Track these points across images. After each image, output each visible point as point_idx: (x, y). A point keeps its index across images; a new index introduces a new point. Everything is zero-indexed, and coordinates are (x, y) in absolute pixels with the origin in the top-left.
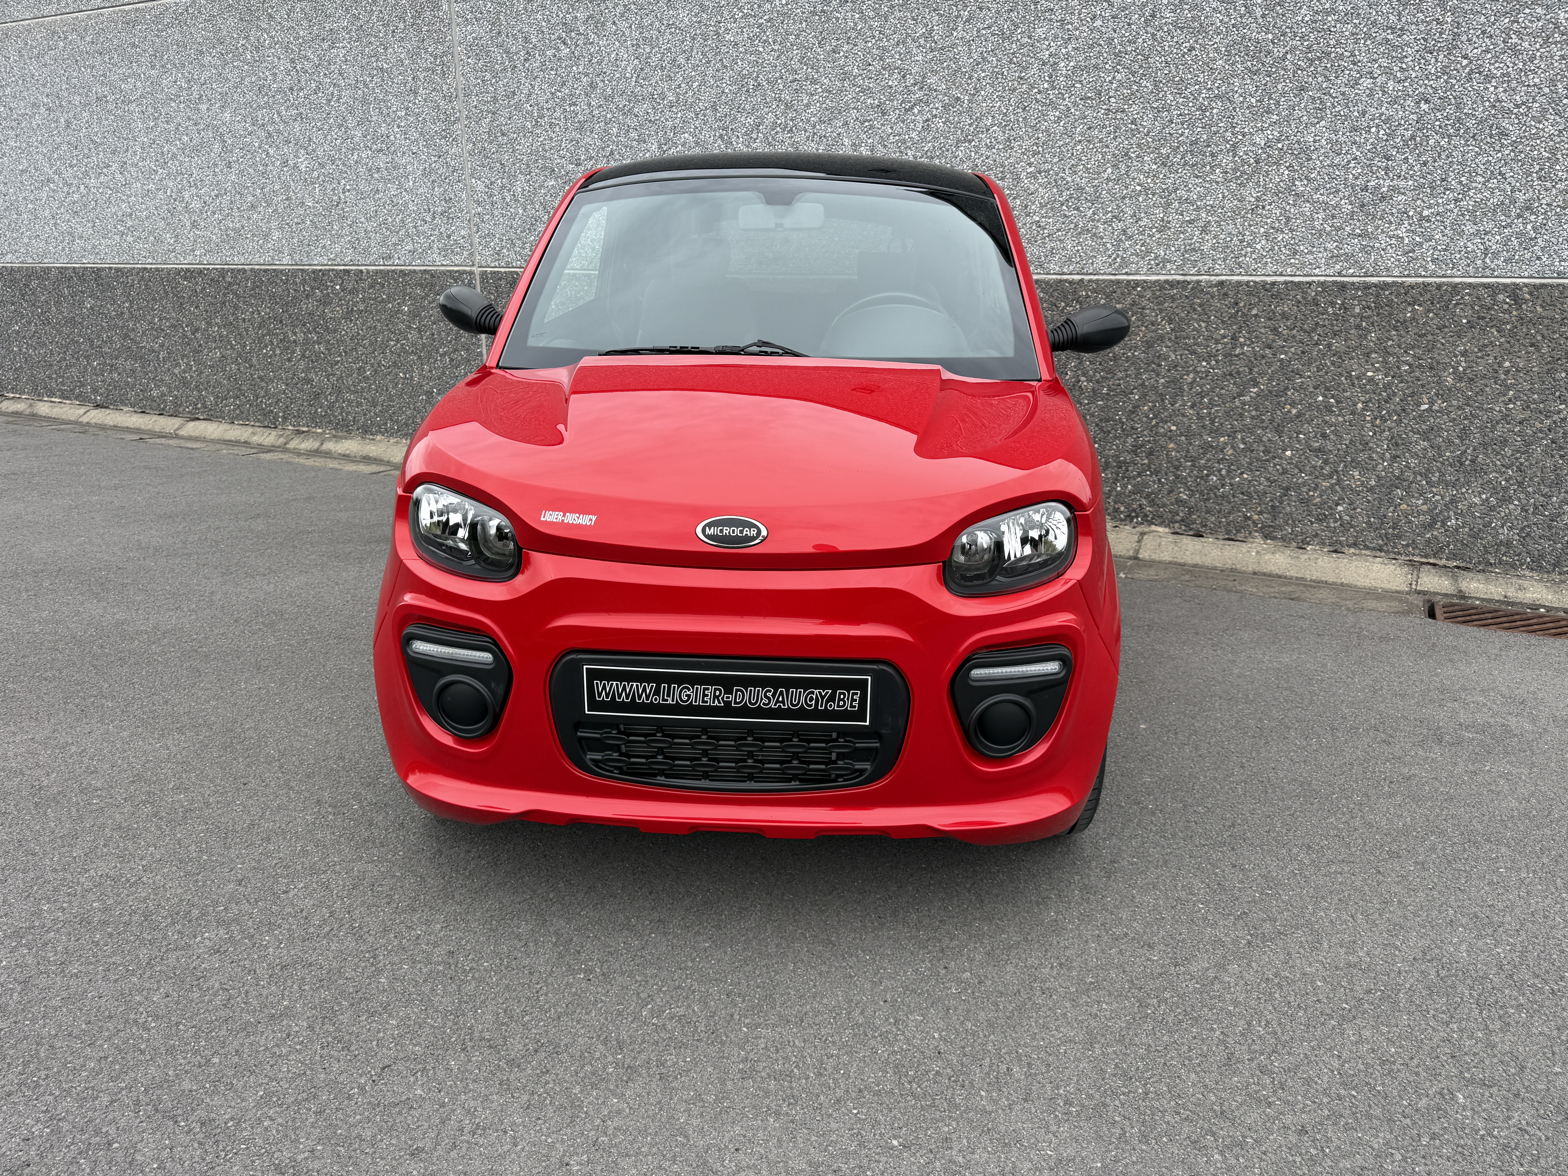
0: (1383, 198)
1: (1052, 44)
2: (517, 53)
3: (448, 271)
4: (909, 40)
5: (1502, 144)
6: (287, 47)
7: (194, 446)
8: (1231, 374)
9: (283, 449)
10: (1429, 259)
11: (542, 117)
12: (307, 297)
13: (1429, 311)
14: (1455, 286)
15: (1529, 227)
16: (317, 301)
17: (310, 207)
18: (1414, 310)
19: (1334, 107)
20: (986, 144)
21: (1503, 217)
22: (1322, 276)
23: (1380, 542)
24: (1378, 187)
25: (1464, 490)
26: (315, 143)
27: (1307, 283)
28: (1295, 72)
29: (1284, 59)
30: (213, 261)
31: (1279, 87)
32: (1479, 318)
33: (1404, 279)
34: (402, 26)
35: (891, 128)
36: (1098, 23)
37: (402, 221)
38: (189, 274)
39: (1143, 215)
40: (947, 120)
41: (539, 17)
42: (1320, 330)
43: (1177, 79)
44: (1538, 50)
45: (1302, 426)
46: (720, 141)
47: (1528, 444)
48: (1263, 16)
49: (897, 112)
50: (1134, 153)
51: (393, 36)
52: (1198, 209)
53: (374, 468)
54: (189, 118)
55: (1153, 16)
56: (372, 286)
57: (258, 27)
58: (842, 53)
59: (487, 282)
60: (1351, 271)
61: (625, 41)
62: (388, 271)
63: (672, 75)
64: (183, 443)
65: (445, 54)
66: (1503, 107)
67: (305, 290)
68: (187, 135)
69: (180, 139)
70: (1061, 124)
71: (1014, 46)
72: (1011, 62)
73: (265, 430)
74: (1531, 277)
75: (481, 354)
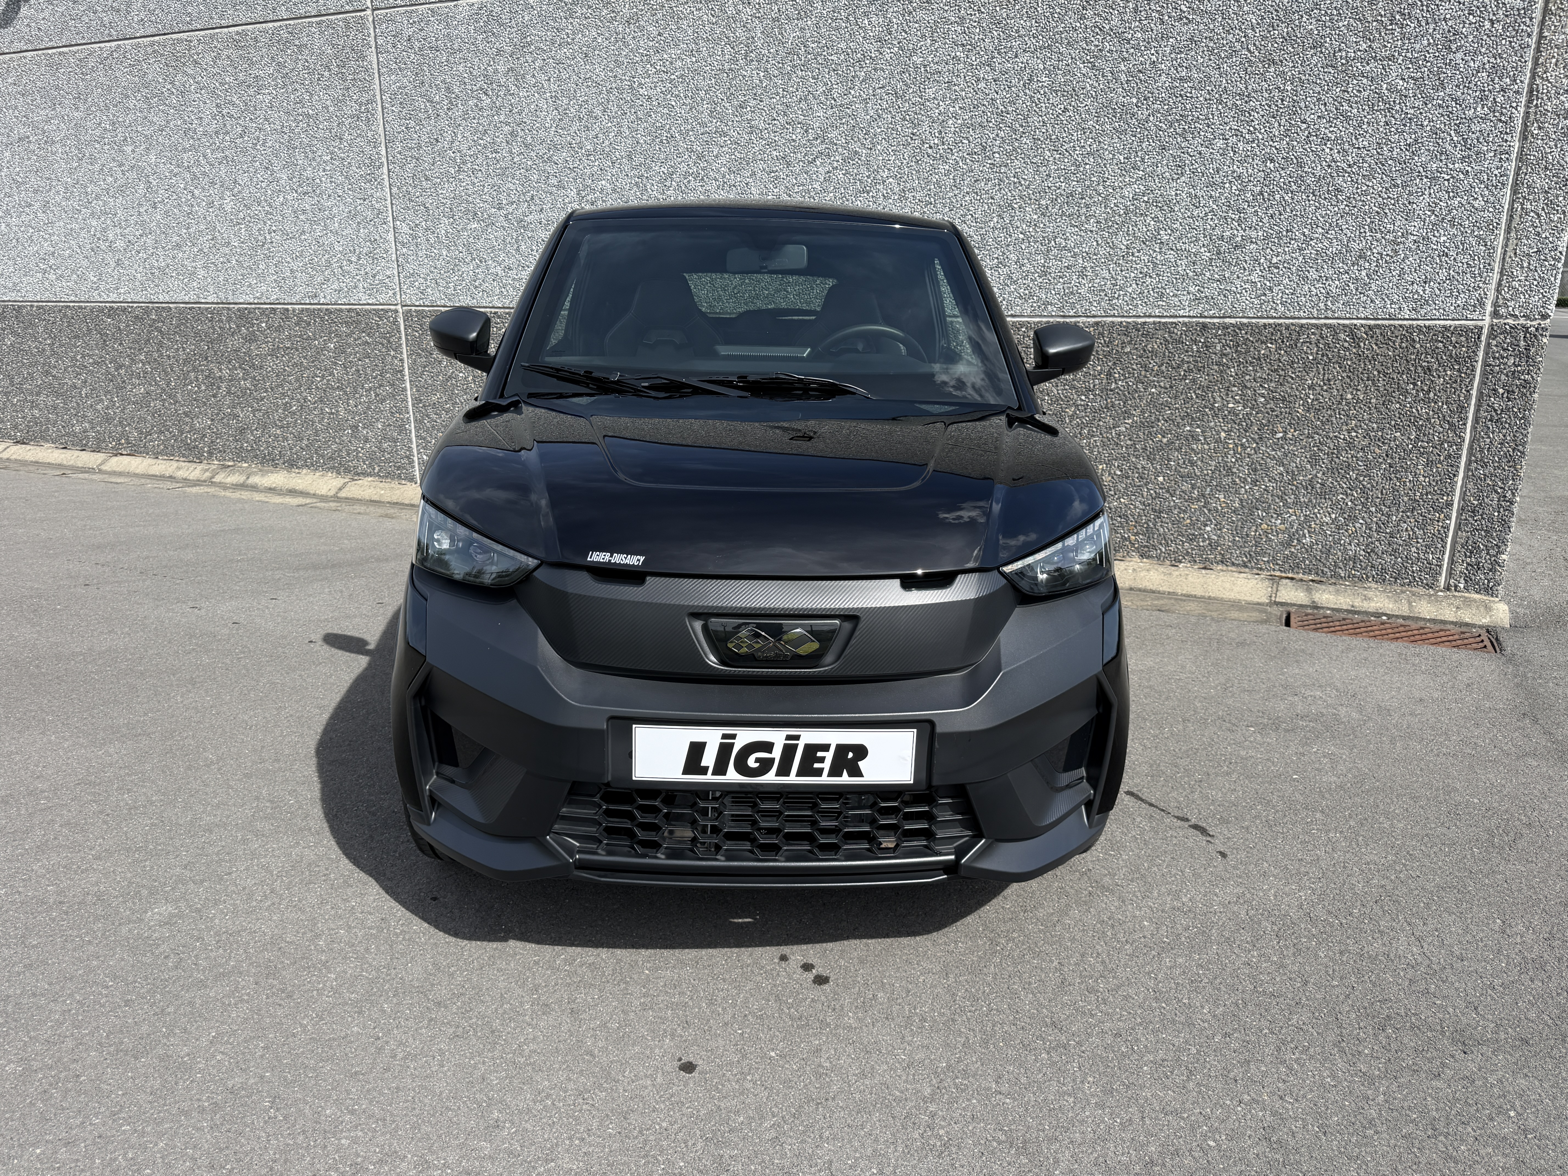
1: (941, 103)
2: (440, 102)
3: (374, 310)
4: (810, 97)
5: (1338, 199)
7: (119, 481)
8: (1107, 407)
9: (209, 483)
10: (1279, 302)
11: (464, 163)
12: (233, 333)
13: (1280, 349)
14: (1302, 326)
18: (1267, 348)
19: (1193, 164)
20: (883, 195)
21: (1341, 265)
22: (1185, 317)
23: (1245, 559)
24: (1232, 237)
25: (1316, 511)
26: (240, 185)
27: (1173, 323)
28: (1157, 133)
29: (1147, 120)
30: (137, 299)
31: (1144, 146)
32: (1323, 355)
33: (1258, 320)
34: (326, 74)
35: (796, 178)
37: (328, 261)
38: (112, 312)
39: (1026, 261)
40: (847, 172)
41: (461, 68)
42: (1185, 366)
43: (1054, 137)
45: (1172, 454)
46: (635, 188)
48: (1128, 81)
49: (801, 163)
50: (1016, 203)
53: (300, 500)
54: (113, 160)
55: (1031, 80)
56: (297, 324)
59: (411, 320)
60: (1211, 312)
61: (545, 93)
62: (314, 310)
63: (590, 125)
64: (106, 478)
66: (1338, 166)
67: (231, 328)
68: (112, 175)
70: (951, 177)
71: (906, 104)
73: (190, 464)
74: (1367, 318)
75: (405, 389)
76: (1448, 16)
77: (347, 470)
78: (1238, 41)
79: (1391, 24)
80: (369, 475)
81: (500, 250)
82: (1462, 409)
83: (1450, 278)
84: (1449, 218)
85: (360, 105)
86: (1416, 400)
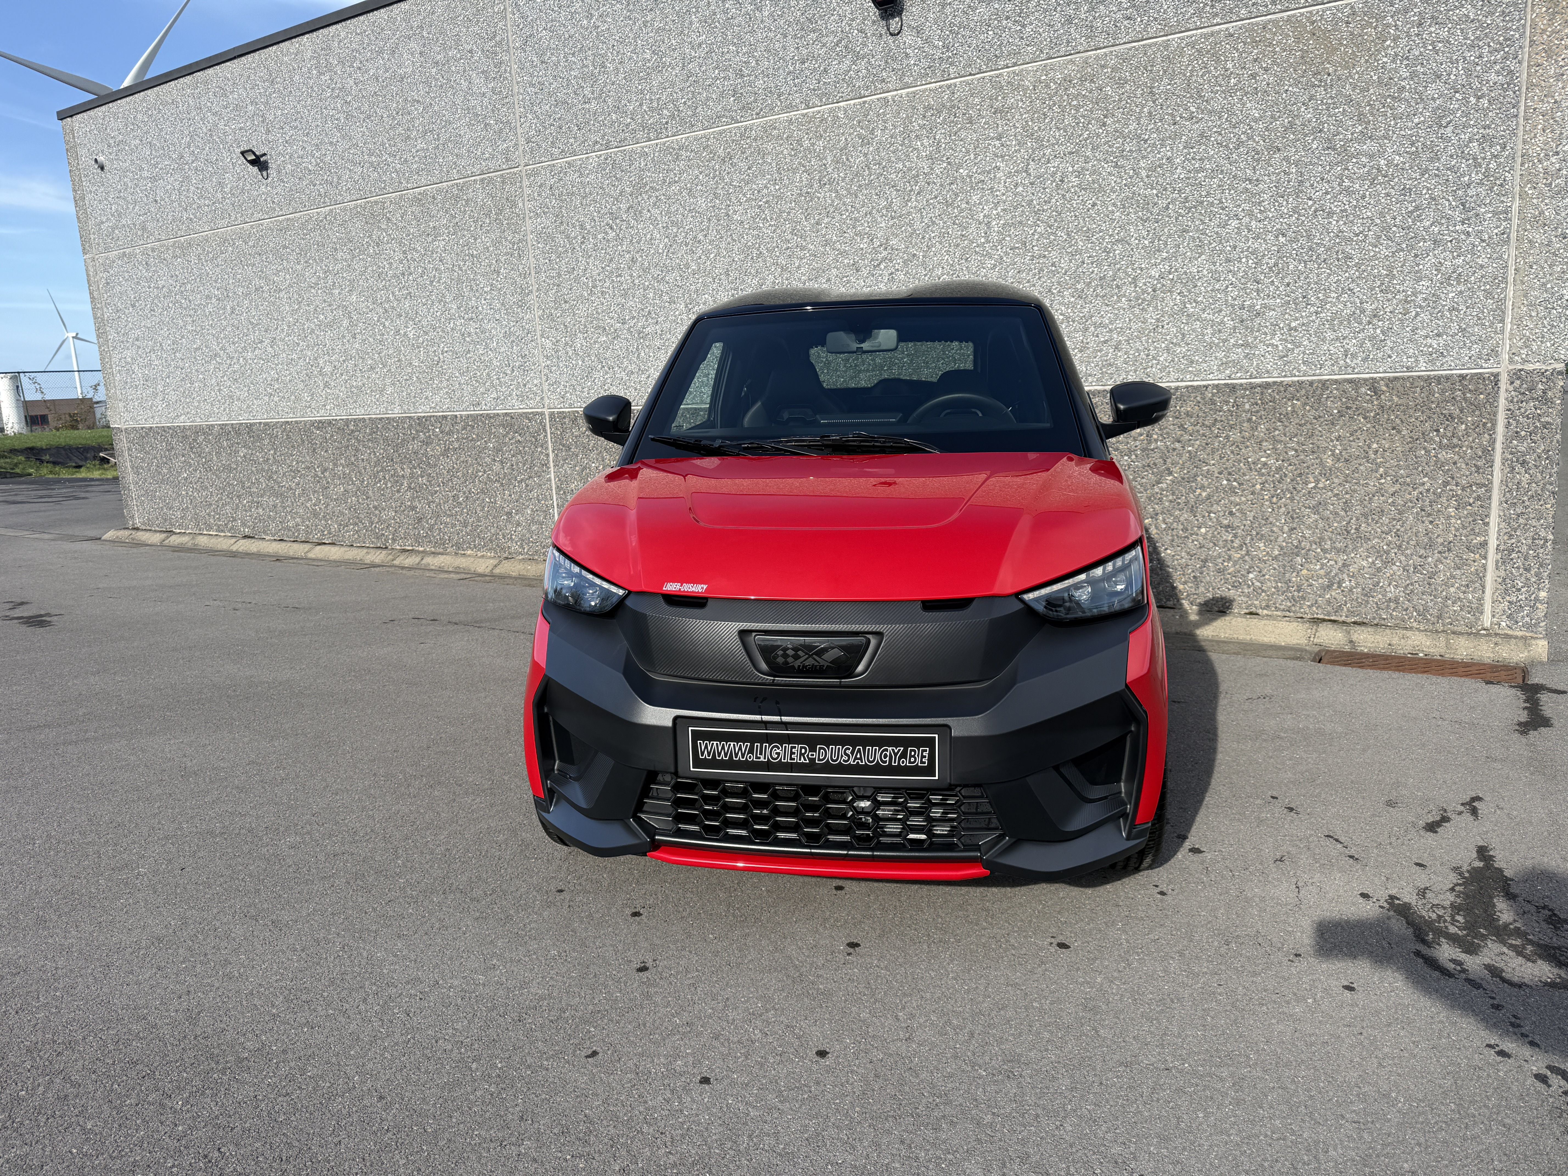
0: (1258, 314)
1: (985, 207)
2: (575, 238)
3: (524, 413)
4: (874, 211)
5: (1348, 265)
6: (401, 242)
8: (1149, 466)
10: (1300, 362)
11: (595, 287)
12: (414, 438)
13: (1306, 404)
14: (1324, 383)
15: (1378, 331)
16: (421, 442)
17: (416, 367)
18: (1293, 404)
21: (1356, 325)
22: (1215, 379)
23: (1289, 604)
24: (1252, 306)
25: (1353, 555)
26: (420, 315)
27: (1204, 386)
30: (339, 414)
32: (1347, 408)
33: (1282, 379)
36: (1020, 189)
37: (488, 374)
38: (321, 425)
42: (1218, 425)
43: (1085, 229)
44: (1367, 190)
45: (1212, 506)
47: (1401, 513)
48: (1148, 176)
52: (1111, 331)
53: (462, 577)
54: (325, 301)
55: (1062, 181)
57: (379, 227)
58: (823, 225)
60: (1239, 375)
61: (659, 222)
62: (477, 415)
63: (694, 249)
64: (310, 563)
65: (520, 241)
66: (1345, 236)
67: (411, 433)
68: (323, 314)
69: (317, 318)
74: (1385, 372)
75: (549, 480)
77: (503, 550)
80: (520, 554)
81: (624, 358)
82: (1488, 452)
83: (1463, 330)
84: (1455, 275)
85: (514, 245)
86: (1441, 446)
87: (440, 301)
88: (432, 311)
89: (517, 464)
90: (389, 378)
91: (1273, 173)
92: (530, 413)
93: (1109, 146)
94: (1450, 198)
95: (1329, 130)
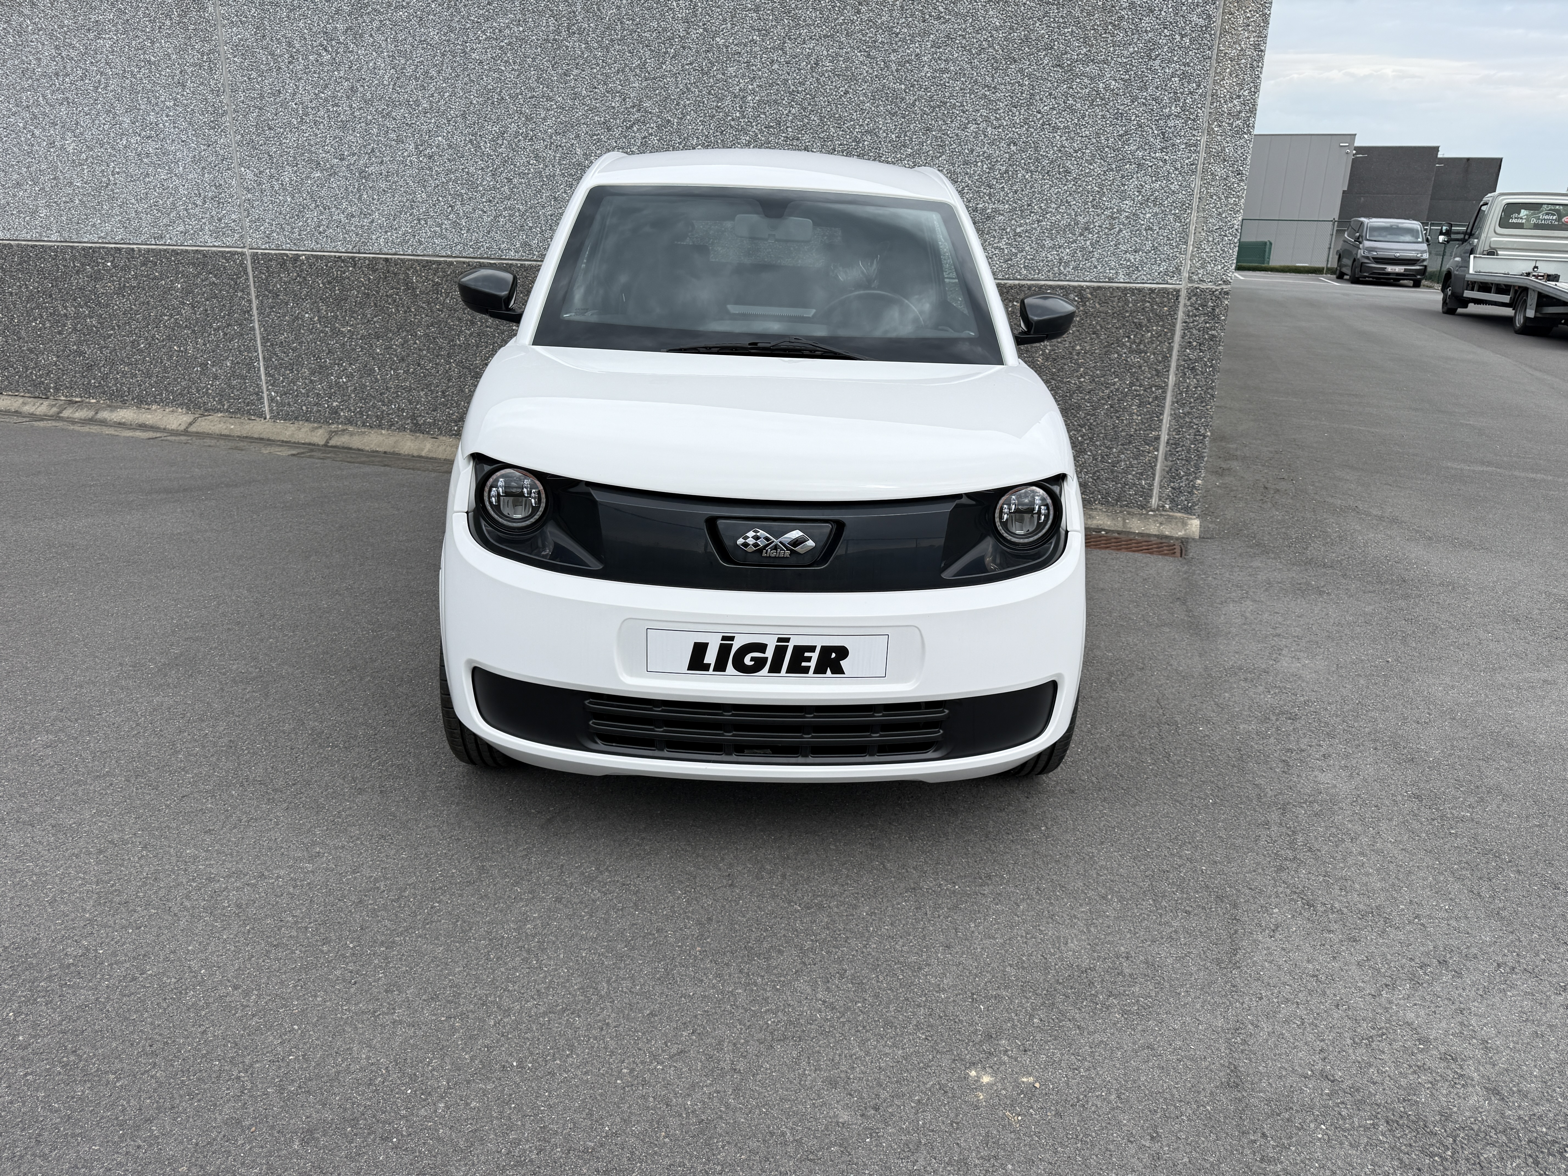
0: (989, 218)
1: (741, 81)
2: (281, 56)
3: (220, 252)
4: (627, 69)
5: (1067, 179)
6: (51, 35)
9: (57, 417)
10: (1022, 266)
11: (307, 115)
12: (78, 272)
14: (1040, 287)
15: (1088, 243)
16: (87, 277)
17: (78, 187)
19: (951, 145)
21: (1070, 235)
24: (985, 209)
26: (82, 127)
28: (922, 116)
29: (914, 105)
31: (912, 127)
34: (168, 23)
35: (616, 142)
36: (776, 66)
37: (173, 204)
40: (661, 139)
41: (301, 24)
43: (837, 116)
44: (1087, 110)
48: (897, 70)
49: (620, 129)
51: (159, 32)
53: (151, 434)
55: (817, 64)
56: (144, 264)
57: (21, 13)
58: (572, 77)
59: (258, 263)
61: (382, 52)
62: (160, 250)
63: (426, 85)
65: (211, 52)
66: (1066, 151)
67: (75, 266)
71: (711, 80)
72: (709, 93)
73: (36, 400)
74: (1091, 281)
75: (253, 329)
76: (1149, 29)
77: (197, 406)
78: (985, 40)
79: (1105, 33)
80: (219, 411)
81: (343, 198)
82: (1166, 359)
83: (1155, 249)
84: (1152, 198)
85: (202, 55)
86: (1131, 351)
87: (108, 112)
88: (97, 122)
89: (213, 309)
90: (42, 199)
91: (1009, 83)
92: (228, 252)
93: (863, 35)
94: (1154, 127)
95: (1059, 48)
